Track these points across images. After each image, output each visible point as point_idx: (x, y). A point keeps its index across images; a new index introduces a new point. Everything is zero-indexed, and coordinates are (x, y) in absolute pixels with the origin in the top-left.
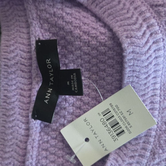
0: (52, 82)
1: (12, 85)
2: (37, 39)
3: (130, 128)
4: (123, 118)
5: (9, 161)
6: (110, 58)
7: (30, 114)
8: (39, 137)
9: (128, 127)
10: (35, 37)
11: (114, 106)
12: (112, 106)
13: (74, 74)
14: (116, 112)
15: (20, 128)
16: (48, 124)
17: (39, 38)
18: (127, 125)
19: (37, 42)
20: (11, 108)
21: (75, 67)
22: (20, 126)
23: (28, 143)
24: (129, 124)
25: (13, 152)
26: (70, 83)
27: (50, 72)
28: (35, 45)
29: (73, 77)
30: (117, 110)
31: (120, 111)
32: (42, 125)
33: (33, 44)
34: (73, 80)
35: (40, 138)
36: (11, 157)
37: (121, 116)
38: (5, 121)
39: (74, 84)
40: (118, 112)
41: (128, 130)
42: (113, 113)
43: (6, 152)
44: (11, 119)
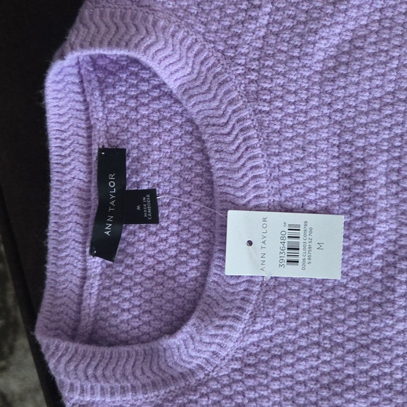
0: (112, 207)
1: (65, 208)
2: (101, 147)
3: (306, 264)
4: (307, 247)
5: (61, 309)
6: (197, 175)
7: (88, 250)
8: (99, 280)
9: (307, 261)
10: (99, 145)
11: (308, 227)
12: (306, 225)
13: (148, 196)
14: (305, 236)
15: (76, 267)
16: (111, 263)
17: (103, 146)
18: (306, 257)
19: (100, 150)
20: (64, 240)
21: (150, 186)
22: (75, 265)
23: (85, 288)
24: (309, 259)
25: (66, 298)
26: (142, 207)
27: (111, 193)
28: (96, 155)
29: (146, 200)
30: (308, 233)
31: (310, 237)
32: (104, 265)
33: (94, 153)
34: (146, 203)
35: (100, 282)
36: (63, 304)
37: (308, 244)
38: (56, 256)
39: (147, 209)
40: (308, 237)
41: (304, 264)
42: (301, 233)
43: (57, 298)
44: (64, 254)
